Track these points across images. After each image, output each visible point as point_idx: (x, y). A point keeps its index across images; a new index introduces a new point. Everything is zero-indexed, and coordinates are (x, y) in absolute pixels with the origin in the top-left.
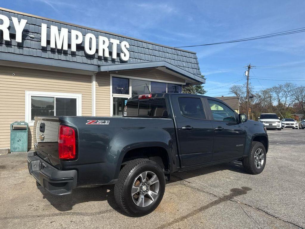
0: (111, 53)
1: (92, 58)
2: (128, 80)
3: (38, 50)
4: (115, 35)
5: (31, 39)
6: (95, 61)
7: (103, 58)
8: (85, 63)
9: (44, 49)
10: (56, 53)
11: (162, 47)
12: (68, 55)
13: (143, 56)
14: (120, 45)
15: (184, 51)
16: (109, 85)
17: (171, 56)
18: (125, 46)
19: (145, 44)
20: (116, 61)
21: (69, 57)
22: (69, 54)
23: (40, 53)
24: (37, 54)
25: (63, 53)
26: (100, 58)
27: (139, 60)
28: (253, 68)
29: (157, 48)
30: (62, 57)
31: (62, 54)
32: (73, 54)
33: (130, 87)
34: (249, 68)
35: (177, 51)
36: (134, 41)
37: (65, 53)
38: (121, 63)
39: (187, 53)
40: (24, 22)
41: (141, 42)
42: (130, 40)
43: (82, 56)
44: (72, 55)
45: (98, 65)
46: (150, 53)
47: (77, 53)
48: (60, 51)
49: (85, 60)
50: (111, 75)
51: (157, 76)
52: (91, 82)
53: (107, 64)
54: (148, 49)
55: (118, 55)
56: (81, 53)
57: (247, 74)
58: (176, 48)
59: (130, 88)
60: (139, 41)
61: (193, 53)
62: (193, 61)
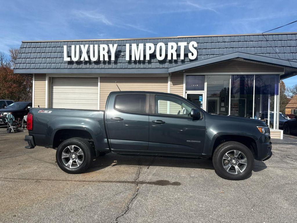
0: (178, 56)
1: (164, 63)
2: (204, 76)
3: (126, 63)
5: (123, 56)
6: (166, 65)
11: (244, 36)
13: (216, 51)
14: (187, 46)
15: (278, 34)
16: (182, 83)
17: (257, 43)
18: (193, 46)
20: (186, 61)
21: (146, 65)
26: (170, 62)
27: (211, 56)
29: (236, 39)
30: (142, 66)
33: (205, 83)
35: (267, 36)
37: (144, 62)
38: (190, 62)
40: (116, 45)
42: (203, 38)
44: (148, 63)
47: (152, 61)
48: (140, 62)
50: (185, 75)
51: (238, 69)
52: (167, 82)
53: (178, 64)
55: (186, 55)
60: (214, 37)
61: (295, 34)
62: (294, 43)
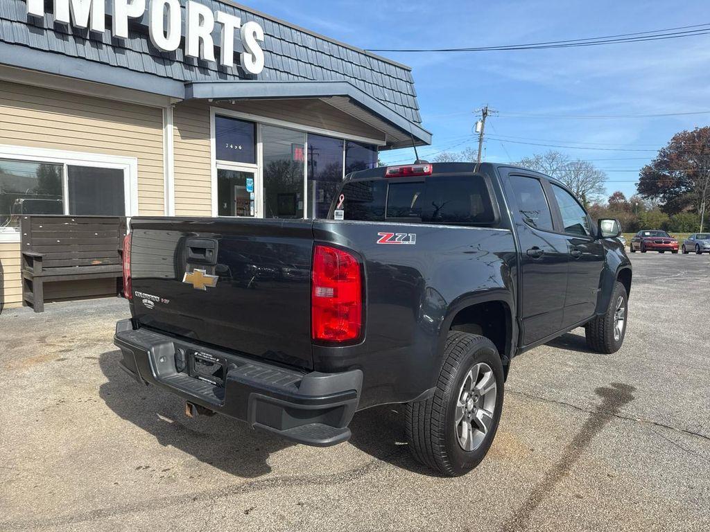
0: (217, 52)
1: (169, 61)
2: (253, 125)
3: (18, 24)
4: (225, 4)
6: (176, 70)
7: (196, 63)
8: (150, 72)
9: (34, 23)
10: (71, 38)
11: (338, 45)
12: (104, 46)
13: (292, 65)
14: (240, 30)
15: (384, 62)
16: (208, 136)
17: (358, 70)
18: (254, 34)
19: (299, 33)
20: (229, 72)
21: (107, 54)
22: (107, 45)
23: (21, 33)
24: (16, 37)
25: (91, 40)
26: (187, 62)
27: (284, 75)
28: (493, 114)
29: (326, 46)
30: (88, 50)
31: (88, 43)
32: (118, 45)
33: (258, 144)
34: (485, 114)
35: (371, 59)
36: (271, 23)
37: (96, 39)
38: (240, 78)
39: (391, 67)
41: (289, 29)
42: (262, 19)
43: (141, 53)
44: (113, 47)
45: (185, 81)
46: (310, 58)
47: (128, 44)
48: (81, 34)
49: (150, 64)
50: (214, 111)
51: (322, 120)
52: (159, 125)
53: (208, 79)
54: (306, 47)
55: (237, 58)
56: (139, 44)
57: (479, 129)
58: (368, 53)
59: (260, 146)
60: (284, 25)
61: (405, 69)
62: (404, 87)
